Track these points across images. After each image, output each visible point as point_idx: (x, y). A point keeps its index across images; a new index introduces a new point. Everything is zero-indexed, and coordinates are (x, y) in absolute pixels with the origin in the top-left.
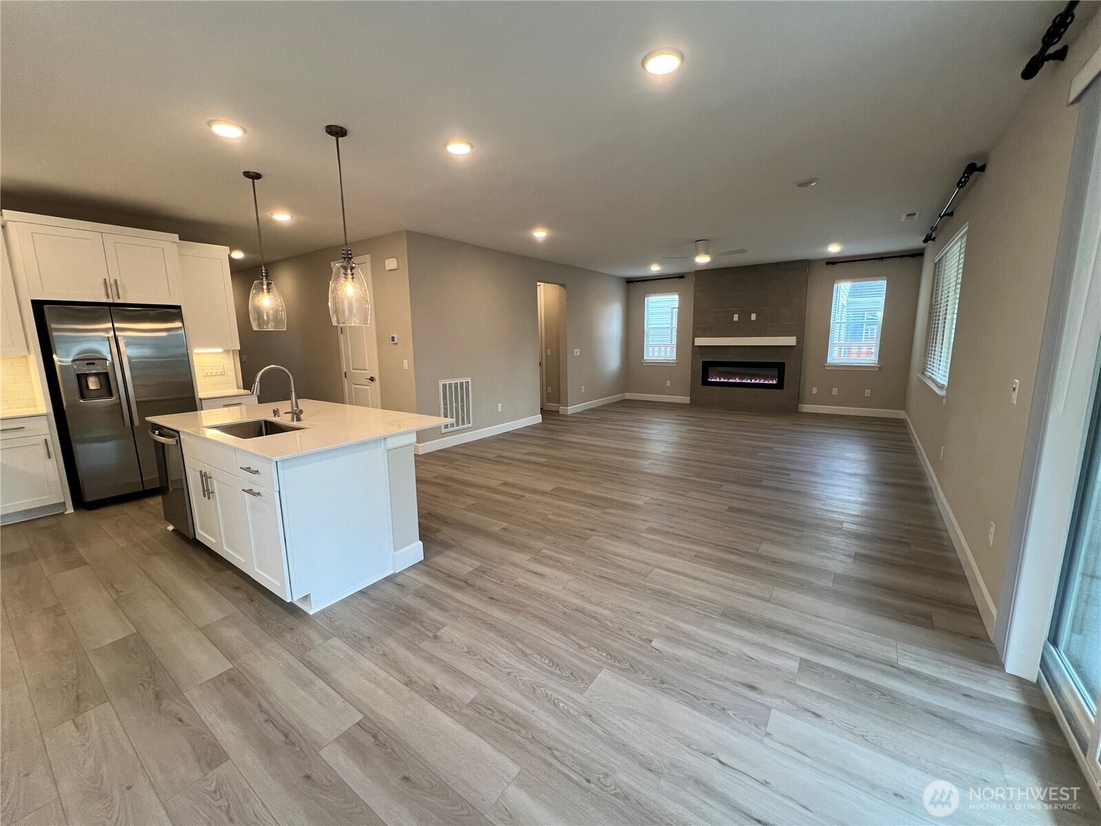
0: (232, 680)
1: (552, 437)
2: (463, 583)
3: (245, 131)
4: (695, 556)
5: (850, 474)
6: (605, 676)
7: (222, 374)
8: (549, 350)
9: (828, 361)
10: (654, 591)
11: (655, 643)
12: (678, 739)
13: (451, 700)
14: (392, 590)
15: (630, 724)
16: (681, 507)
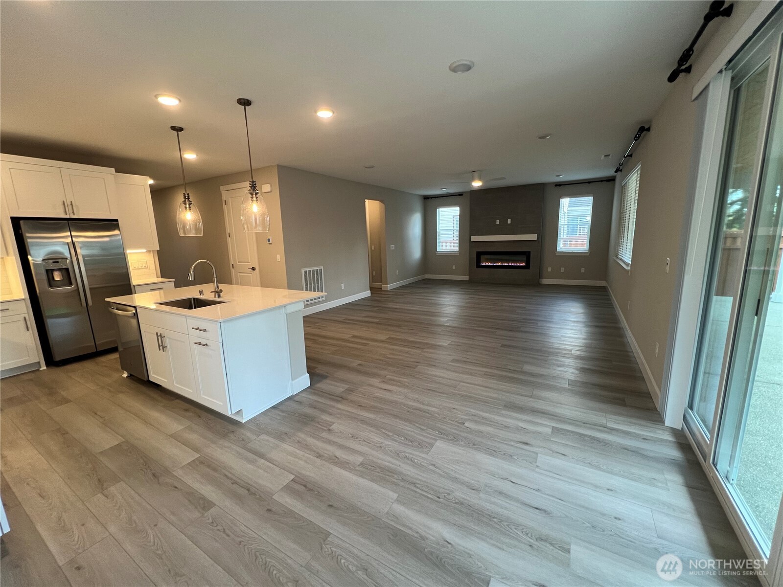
0: (202, 463)
1: (380, 305)
2: (340, 398)
3: (180, 101)
4: (484, 374)
5: (574, 322)
6: (440, 444)
7: (146, 268)
8: (373, 246)
9: (558, 250)
10: (462, 396)
11: (466, 424)
12: (487, 473)
13: (348, 463)
14: (293, 405)
15: (458, 468)
16: (473, 346)
